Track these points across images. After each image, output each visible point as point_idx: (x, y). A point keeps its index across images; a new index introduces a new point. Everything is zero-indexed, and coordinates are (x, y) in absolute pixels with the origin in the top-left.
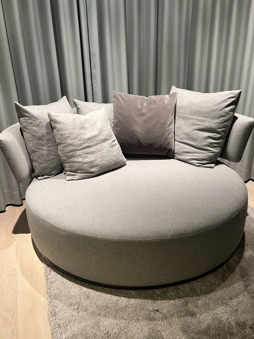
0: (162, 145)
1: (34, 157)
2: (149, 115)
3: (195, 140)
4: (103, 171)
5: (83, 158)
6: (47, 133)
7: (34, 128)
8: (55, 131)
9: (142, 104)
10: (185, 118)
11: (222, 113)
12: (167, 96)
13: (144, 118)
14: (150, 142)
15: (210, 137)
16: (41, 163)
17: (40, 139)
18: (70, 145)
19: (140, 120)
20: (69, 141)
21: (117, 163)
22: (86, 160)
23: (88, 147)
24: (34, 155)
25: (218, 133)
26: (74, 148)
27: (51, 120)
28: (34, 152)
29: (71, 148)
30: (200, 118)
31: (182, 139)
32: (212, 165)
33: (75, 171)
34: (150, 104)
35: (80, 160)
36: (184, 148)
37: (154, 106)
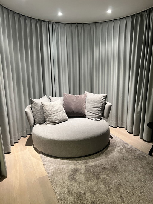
0: (81, 113)
1: (36, 117)
2: (76, 102)
3: (93, 111)
4: (60, 122)
5: (53, 117)
6: (41, 109)
7: (36, 107)
8: (43, 108)
9: (74, 98)
10: (89, 103)
11: (101, 101)
12: (83, 95)
13: (75, 103)
14: (77, 111)
15: (98, 110)
16: (38, 119)
17: (38, 111)
18: (49, 113)
19: (73, 104)
20: (48, 111)
21: (65, 119)
22: (54, 118)
23: (55, 113)
24: (36, 116)
25: (100, 108)
26: (50, 114)
27: (42, 104)
28: (36, 115)
29: (49, 114)
30: (94, 103)
31: (88, 110)
32: (99, 120)
33: (50, 122)
34: (77, 98)
35: (52, 118)
36: (89, 114)
37: (78, 99)
